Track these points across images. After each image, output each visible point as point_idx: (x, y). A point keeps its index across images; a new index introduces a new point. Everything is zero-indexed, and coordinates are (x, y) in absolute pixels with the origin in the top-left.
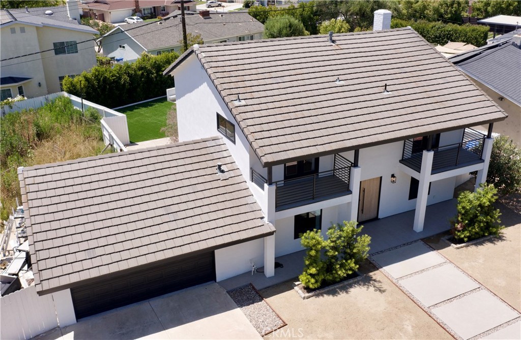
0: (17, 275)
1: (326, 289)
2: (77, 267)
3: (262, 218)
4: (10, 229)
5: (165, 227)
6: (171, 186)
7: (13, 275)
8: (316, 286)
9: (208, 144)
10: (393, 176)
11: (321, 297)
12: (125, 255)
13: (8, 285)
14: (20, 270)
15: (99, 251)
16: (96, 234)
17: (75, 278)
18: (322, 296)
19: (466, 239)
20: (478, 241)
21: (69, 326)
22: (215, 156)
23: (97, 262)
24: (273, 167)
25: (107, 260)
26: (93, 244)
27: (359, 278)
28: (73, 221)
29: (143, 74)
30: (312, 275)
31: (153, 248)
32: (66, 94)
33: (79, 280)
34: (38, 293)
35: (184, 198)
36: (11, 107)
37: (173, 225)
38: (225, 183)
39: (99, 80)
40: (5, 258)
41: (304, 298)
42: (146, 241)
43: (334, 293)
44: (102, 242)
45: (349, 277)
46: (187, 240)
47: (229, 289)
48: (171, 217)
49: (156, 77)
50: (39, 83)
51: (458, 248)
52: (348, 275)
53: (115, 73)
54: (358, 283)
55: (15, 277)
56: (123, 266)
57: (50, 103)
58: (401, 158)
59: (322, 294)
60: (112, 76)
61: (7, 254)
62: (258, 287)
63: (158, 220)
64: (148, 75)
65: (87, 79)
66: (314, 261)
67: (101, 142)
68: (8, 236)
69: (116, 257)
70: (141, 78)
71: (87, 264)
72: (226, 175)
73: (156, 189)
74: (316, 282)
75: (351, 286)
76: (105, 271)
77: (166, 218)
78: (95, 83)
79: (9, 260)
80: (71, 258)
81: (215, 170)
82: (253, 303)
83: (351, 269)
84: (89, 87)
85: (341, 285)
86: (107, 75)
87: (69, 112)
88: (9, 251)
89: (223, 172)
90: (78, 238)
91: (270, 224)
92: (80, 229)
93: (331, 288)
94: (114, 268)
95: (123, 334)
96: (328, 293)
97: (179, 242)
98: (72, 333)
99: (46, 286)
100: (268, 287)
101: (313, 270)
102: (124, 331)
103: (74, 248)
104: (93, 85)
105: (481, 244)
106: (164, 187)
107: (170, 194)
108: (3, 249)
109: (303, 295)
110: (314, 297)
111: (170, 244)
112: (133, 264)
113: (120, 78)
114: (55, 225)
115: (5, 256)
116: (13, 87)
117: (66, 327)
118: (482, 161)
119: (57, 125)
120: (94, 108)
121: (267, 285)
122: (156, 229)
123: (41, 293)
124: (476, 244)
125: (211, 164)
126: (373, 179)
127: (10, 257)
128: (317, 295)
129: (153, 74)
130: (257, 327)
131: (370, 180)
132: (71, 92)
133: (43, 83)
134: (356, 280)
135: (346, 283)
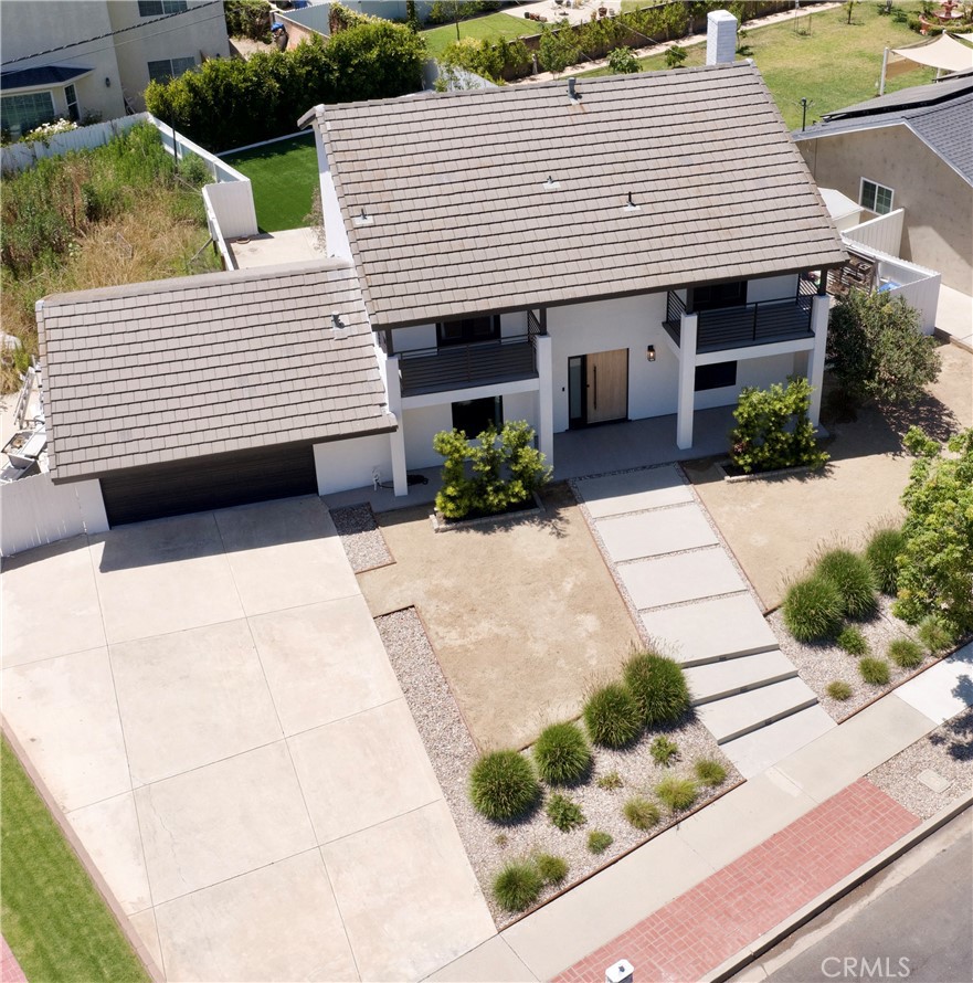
0: (36, 458)
1: (476, 522)
2: (105, 452)
3: (382, 405)
4: (29, 388)
5: (234, 407)
6: (255, 344)
7: (32, 457)
8: (456, 514)
9: (330, 276)
10: (651, 348)
11: (464, 533)
12: (171, 442)
13: (22, 471)
14: (41, 451)
15: (136, 434)
16: (136, 409)
17: (101, 467)
18: (468, 531)
19: (747, 469)
20: (775, 473)
21: (99, 533)
22: (337, 298)
23: (132, 447)
24: (393, 331)
25: (145, 445)
26: (130, 422)
27: (534, 511)
28: (107, 388)
29: (309, 73)
30: (451, 499)
31: (211, 435)
32: (152, 120)
33: (105, 469)
34: (53, 480)
35: (271, 365)
36: (47, 145)
37: (245, 405)
38: (339, 345)
39: (216, 90)
40: (21, 432)
41: (437, 531)
42: (203, 424)
43: (487, 529)
44: (143, 420)
45: (512, 508)
46: (261, 428)
47: (333, 507)
48: (246, 393)
49: (338, 79)
50: (107, 80)
51: (732, 482)
52: (509, 503)
53: (249, 74)
54: (531, 518)
55: (33, 460)
56: (167, 457)
57: (121, 136)
58: (665, 320)
59: (467, 529)
60: (245, 80)
61: (25, 425)
62: (375, 509)
63: (225, 396)
64: (322, 75)
65: (192, 88)
66: (454, 477)
67: (202, 231)
68: (26, 398)
69: (158, 443)
70: (307, 80)
71: (119, 450)
72: (346, 332)
73: (231, 347)
74: (458, 508)
75: (518, 522)
76: (141, 461)
77: (237, 394)
78: (209, 96)
79: (27, 435)
80: (98, 439)
81: (329, 322)
82: (360, 531)
83: (516, 495)
84: (196, 104)
85: (502, 518)
86: (235, 78)
87: (153, 161)
88: (28, 422)
89: (341, 326)
90: (110, 413)
91: (393, 416)
92: (115, 400)
93: (485, 520)
94: (153, 459)
95: (168, 551)
96: (477, 528)
97: (249, 430)
98: (103, 543)
99: (64, 473)
100: (393, 510)
101: (450, 491)
102: (170, 548)
103: (103, 426)
104: (204, 100)
105: (779, 479)
106: (243, 345)
107: (251, 356)
108: (19, 417)
109: (436, 527)
110: (453, 532)
111: (236, 432)
112: (180, 454)
113: (259, 84)
114: (82, 392)
115: (21, 428)
116: (55, 90)
117: (95, 534)
118: (810, 333)
119: (127, 189)
120: (198, 156)
121: (390, 507)
122: (220, 409)
123: (57, 481)
124: (769, 479)
125: (324, 311)
126: (614, 351)
127: (29, 430)
128: (460, 529)
129: (331, 72)
130: (352, 561)
131: (606, 352)
132: (160, 116)
133: (116, 80)
134: (528, 513)
135: (511, 516)
